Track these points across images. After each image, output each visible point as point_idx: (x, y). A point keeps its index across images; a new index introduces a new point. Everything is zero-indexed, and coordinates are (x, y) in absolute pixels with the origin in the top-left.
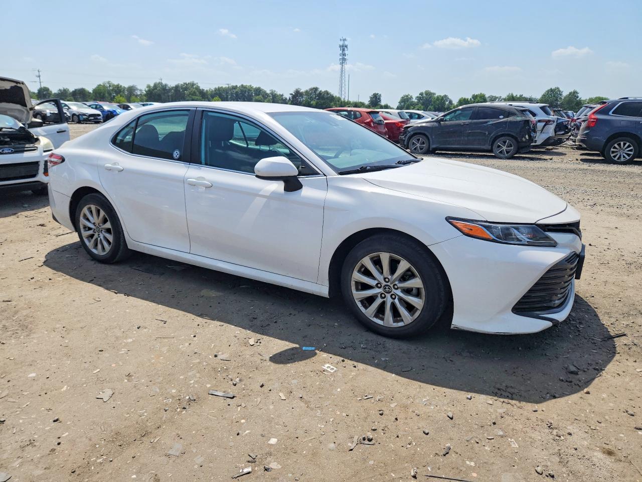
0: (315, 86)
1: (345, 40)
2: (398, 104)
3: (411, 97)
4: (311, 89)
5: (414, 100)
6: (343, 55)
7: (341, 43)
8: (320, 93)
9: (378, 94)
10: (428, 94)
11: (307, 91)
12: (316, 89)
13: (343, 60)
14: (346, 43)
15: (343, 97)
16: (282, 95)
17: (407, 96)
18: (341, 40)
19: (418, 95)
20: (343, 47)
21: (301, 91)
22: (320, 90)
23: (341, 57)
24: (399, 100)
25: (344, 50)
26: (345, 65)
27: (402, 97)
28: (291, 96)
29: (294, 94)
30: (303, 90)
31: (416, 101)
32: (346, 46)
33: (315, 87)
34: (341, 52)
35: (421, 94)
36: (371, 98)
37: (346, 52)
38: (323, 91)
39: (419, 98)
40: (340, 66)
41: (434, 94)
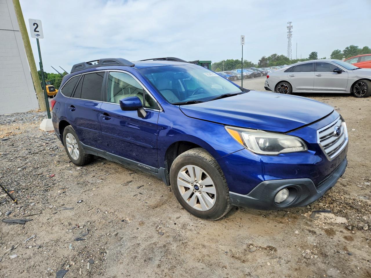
0: (274, 53)
1: (290, 23)
2: (330, 56)
4: (272, 56)
5: (342, 52)
7: (288, 25)
8: (278, 57)
9: (315, 52)
10: (352, 47)
11: (269, 58)
14: (292, 24)
17: (337, 51)
19: (345, 49)
20: (290, 28)
21: (266, 58)
24: (331, 54)
25: (290, 29)
27: (333, 52)
28: (259, 61)
29: (261, 60)
30: (267, 57)
31: (343, 53)
35: (347, 48)
36: (310, 55)
37: (292, 30)
38: (280, 55)
39: (345, 51)
41: (356, 47)
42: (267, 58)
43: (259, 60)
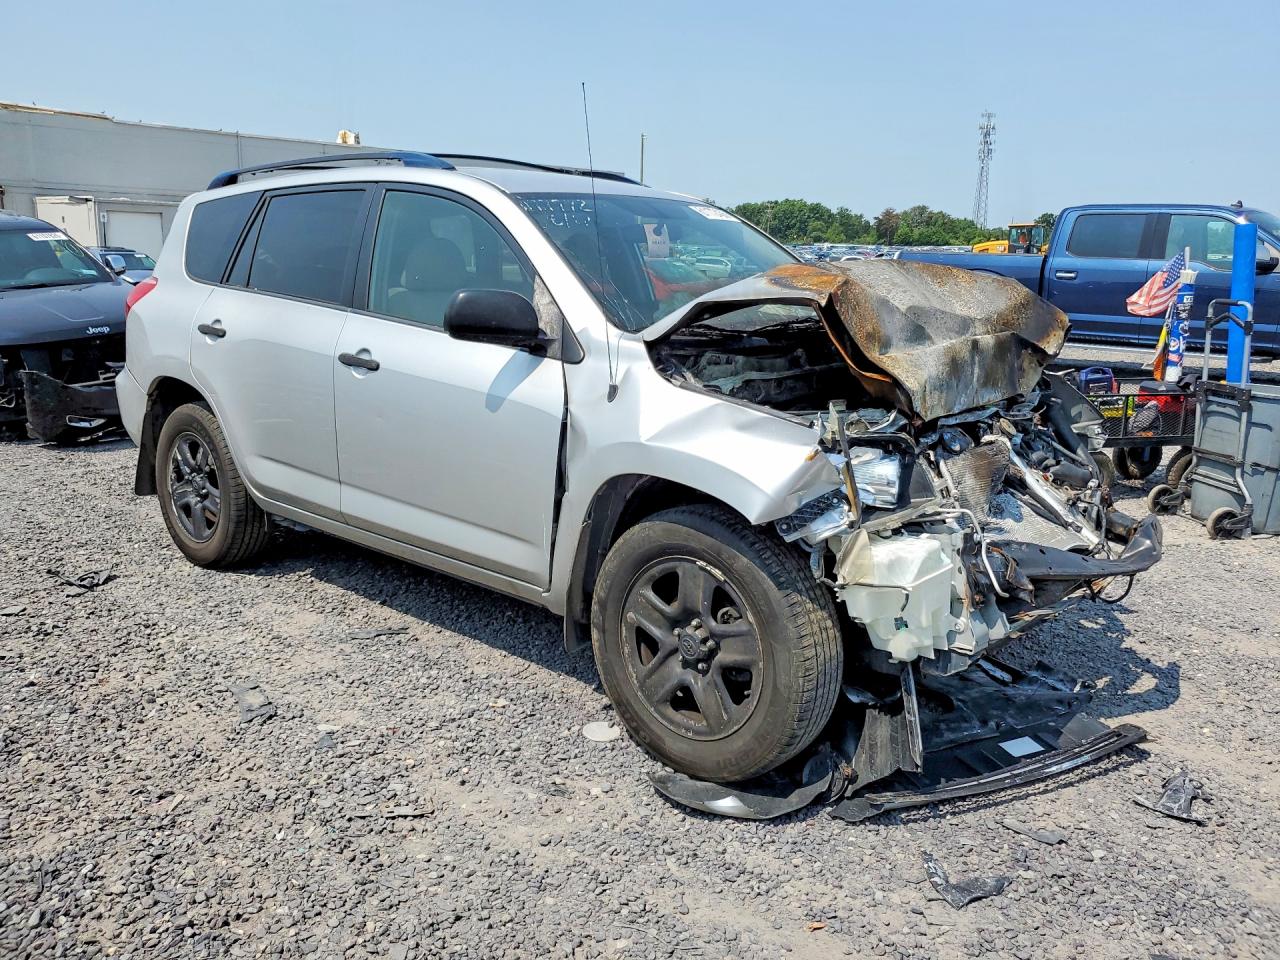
42: (897, 215)
43: (876, 218)
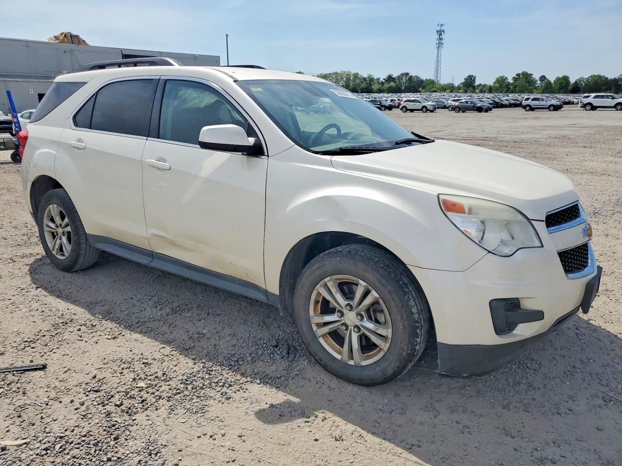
3: (506, 78)
6: (440, 39)
12: (407, 74)
13: (440, 44)
15: (439, 79)
16: (379, 79)
18: (438, 25)
22: (410, 75)
23: (438, 42)
26: (442, 49)
32: (444, 32)
33: (406, 72)
34: (438, 37)
40: (437, 49)
